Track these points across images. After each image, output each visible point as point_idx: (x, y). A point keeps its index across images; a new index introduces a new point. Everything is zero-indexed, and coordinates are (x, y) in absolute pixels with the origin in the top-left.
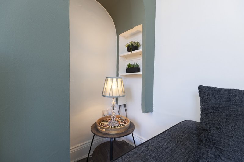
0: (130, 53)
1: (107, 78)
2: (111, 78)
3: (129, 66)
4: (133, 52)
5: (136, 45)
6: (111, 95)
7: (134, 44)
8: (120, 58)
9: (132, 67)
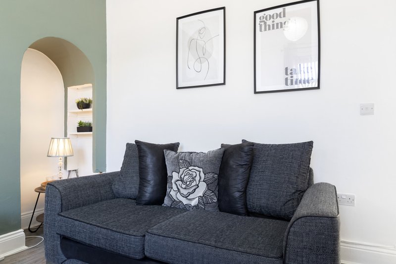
0: (80, 110)
1: (52, 138)
2: (57, 138)
3: (80, 123)
4: (84, 110)
5: (88, 102)
6: (58, 155)
7: (84, 101)
8: (68, 114)
9: (84, 125)
